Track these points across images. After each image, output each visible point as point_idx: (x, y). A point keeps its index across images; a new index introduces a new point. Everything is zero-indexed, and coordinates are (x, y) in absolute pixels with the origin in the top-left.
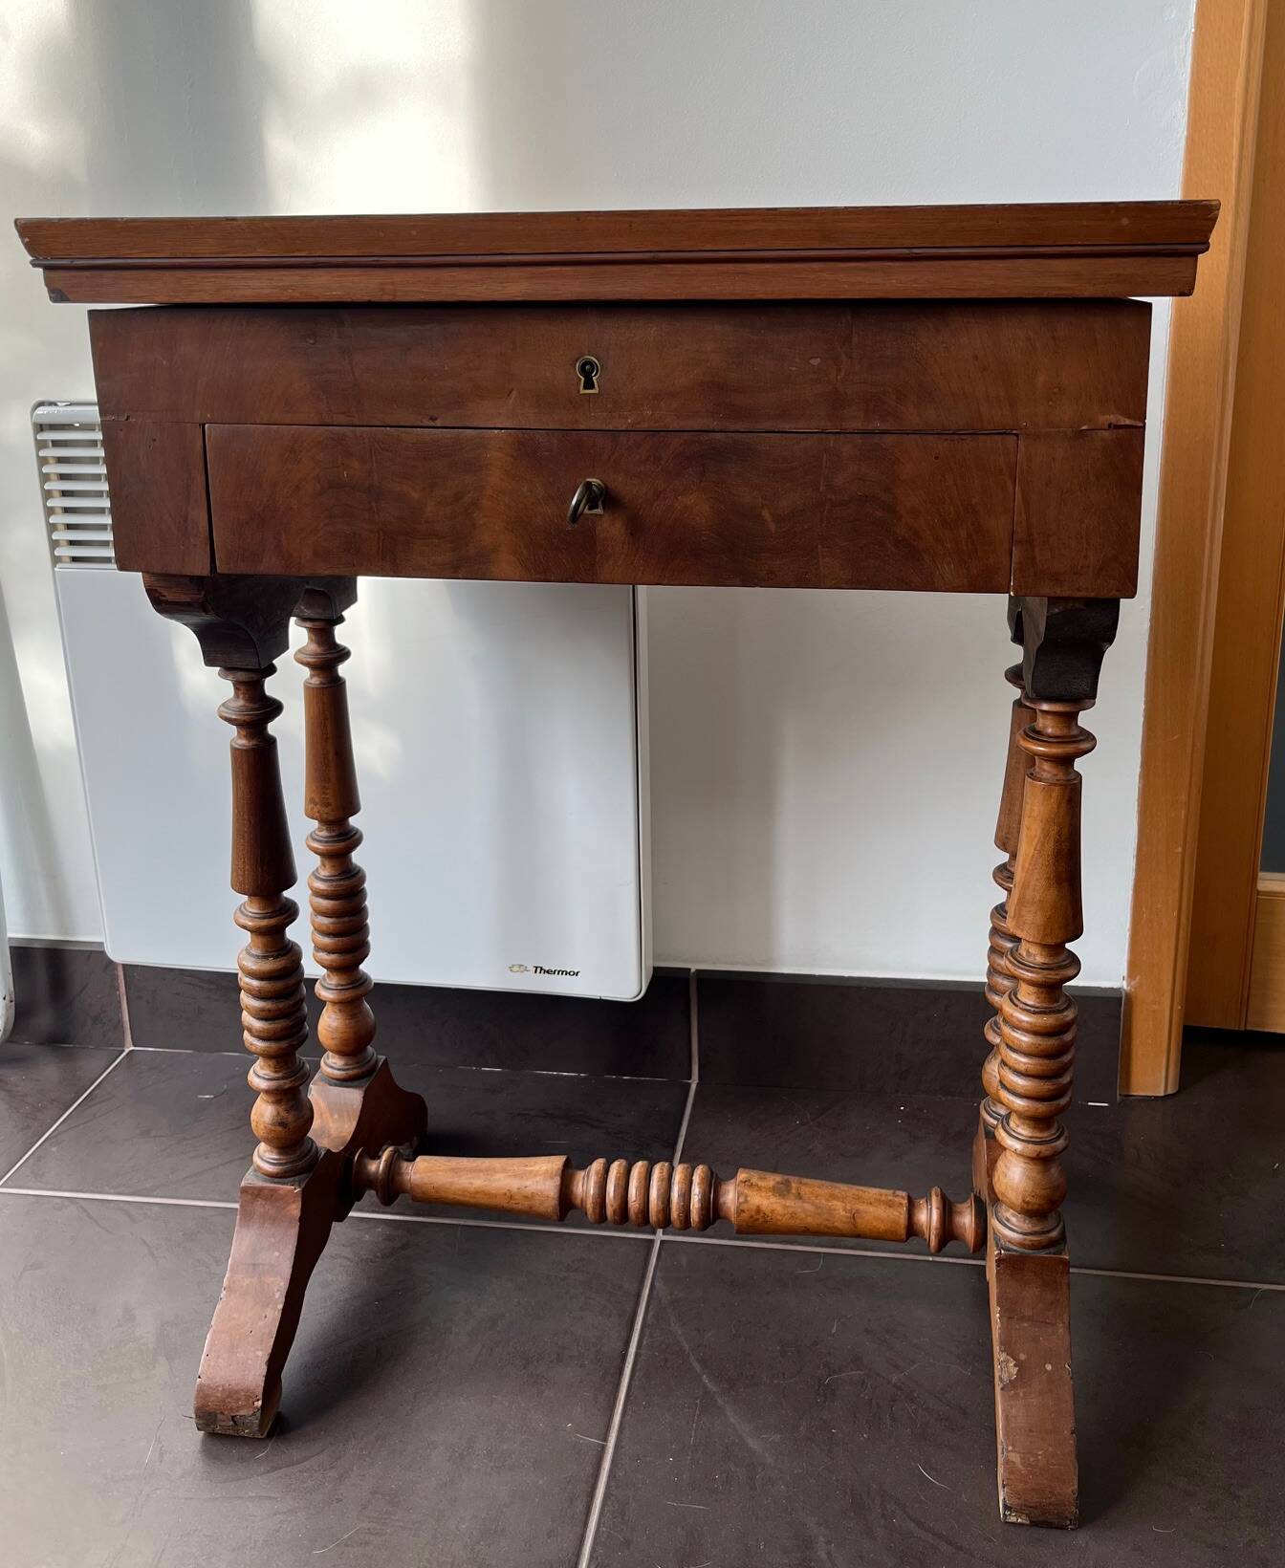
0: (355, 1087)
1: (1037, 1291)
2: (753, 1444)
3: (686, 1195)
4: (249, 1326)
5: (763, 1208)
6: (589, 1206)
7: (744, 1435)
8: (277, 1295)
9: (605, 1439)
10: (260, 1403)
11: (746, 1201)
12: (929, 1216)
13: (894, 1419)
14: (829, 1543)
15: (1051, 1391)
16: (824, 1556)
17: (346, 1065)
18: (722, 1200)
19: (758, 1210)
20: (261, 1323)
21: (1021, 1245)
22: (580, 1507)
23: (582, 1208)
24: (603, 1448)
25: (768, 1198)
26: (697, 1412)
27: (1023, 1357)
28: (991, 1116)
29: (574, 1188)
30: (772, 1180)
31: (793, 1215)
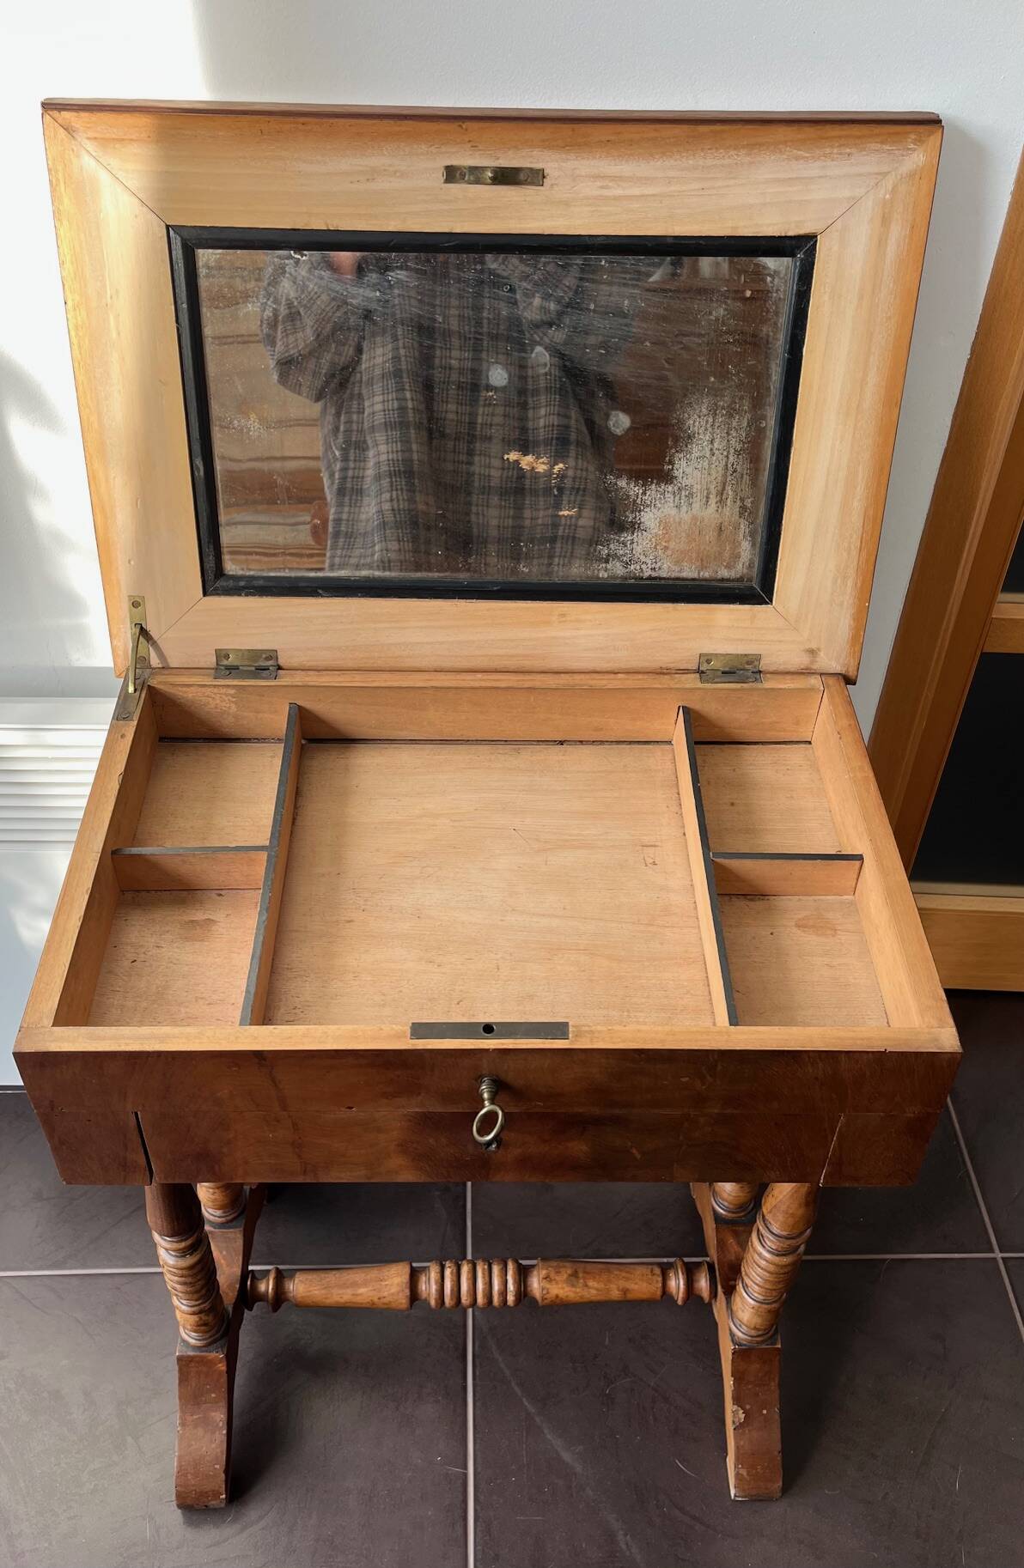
0: (235, 1227)
1: (758, 1366)
2: (566, 1456)
3: (504, 1293)
4: (204, 1449)
5: (560, 1296)
6: (433, 1303)
7: (559, 1449)
8: (221, 1424)
9: (465, 1467)
10: (224, 1496)
11: (548, 1293)
12: (677, 1284)
13: (655, 1419)
14: (626, 1535)
15: (765, 1427)
16: (624, 1547)
17: (224, 1213)
18: (529, 1289)
19: (557, 1296)
20: (213, 1446)
21: (751, 1342)
22: (460, 1531)
23: (426, 1302)
24: (465, 1476)
25: (563, 1288)
26: (525, 1435)
27: (748, 1407)
28: (719, 1206)
29: (420, 1287)
30: (567, 1270)
31: (581, 1297)
